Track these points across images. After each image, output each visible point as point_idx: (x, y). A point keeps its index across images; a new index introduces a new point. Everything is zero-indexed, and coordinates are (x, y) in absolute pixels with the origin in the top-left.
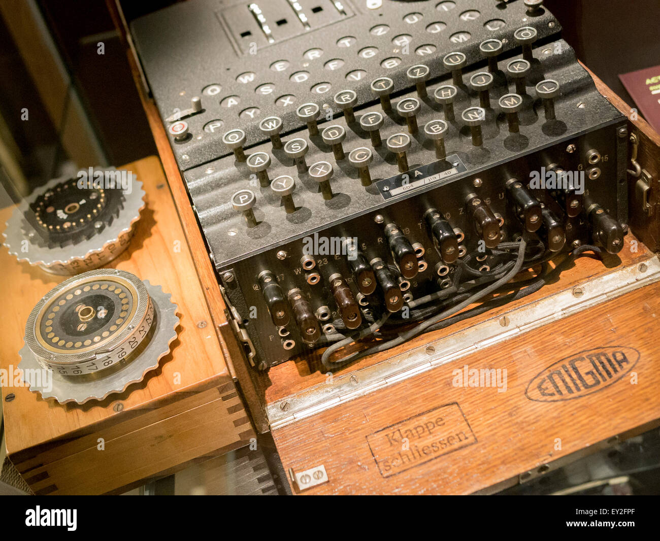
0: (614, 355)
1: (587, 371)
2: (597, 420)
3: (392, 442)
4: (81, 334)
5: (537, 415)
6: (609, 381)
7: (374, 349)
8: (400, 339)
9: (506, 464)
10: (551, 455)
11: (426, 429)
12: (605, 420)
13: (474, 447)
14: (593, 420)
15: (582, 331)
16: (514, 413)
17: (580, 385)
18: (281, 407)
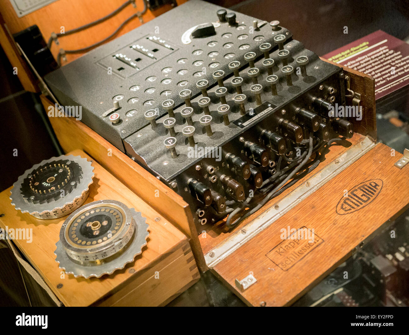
0: (371, 185)
1: (361, 194)
2: (377, 215)
3: (281, 253)
4: (97, 236)
5: (347, 220)
6: (374, 197)
7: (248, 214)
8: (259, 205)
9: (343, 247)
10: (363, 236)
11: (295, 243)
12: (381, 214)
13: (324, 244)
14: (375, 216)
15: (350, 178)
16: (336, 223)
17: (361, 202)
18: (210, 256)
